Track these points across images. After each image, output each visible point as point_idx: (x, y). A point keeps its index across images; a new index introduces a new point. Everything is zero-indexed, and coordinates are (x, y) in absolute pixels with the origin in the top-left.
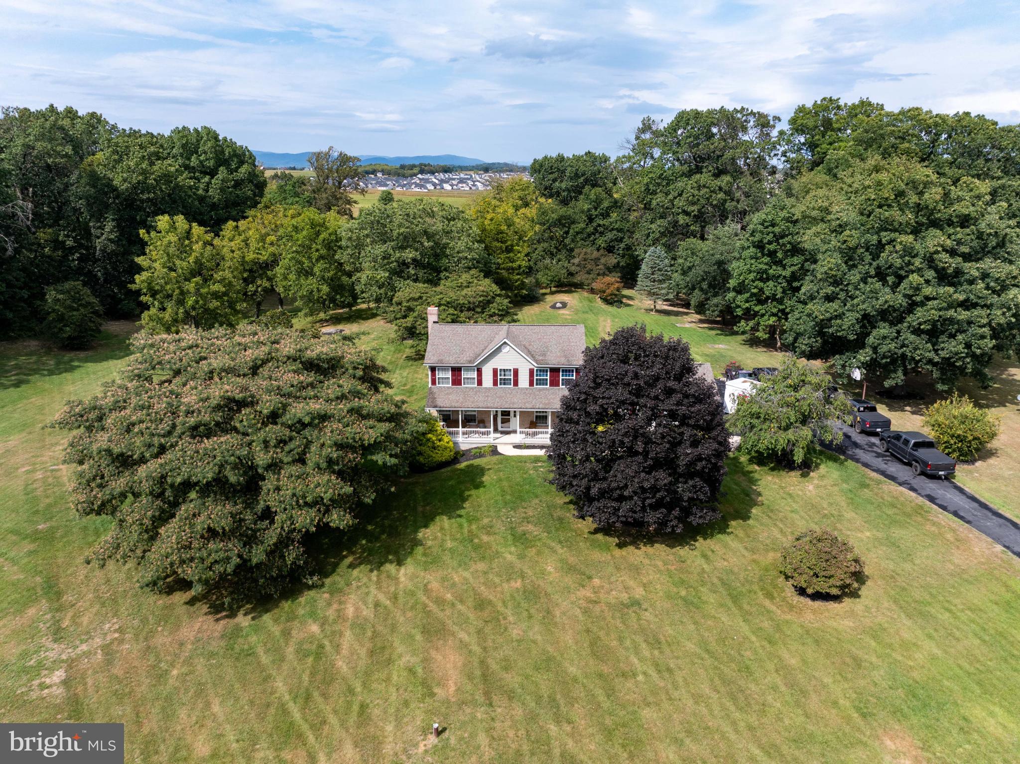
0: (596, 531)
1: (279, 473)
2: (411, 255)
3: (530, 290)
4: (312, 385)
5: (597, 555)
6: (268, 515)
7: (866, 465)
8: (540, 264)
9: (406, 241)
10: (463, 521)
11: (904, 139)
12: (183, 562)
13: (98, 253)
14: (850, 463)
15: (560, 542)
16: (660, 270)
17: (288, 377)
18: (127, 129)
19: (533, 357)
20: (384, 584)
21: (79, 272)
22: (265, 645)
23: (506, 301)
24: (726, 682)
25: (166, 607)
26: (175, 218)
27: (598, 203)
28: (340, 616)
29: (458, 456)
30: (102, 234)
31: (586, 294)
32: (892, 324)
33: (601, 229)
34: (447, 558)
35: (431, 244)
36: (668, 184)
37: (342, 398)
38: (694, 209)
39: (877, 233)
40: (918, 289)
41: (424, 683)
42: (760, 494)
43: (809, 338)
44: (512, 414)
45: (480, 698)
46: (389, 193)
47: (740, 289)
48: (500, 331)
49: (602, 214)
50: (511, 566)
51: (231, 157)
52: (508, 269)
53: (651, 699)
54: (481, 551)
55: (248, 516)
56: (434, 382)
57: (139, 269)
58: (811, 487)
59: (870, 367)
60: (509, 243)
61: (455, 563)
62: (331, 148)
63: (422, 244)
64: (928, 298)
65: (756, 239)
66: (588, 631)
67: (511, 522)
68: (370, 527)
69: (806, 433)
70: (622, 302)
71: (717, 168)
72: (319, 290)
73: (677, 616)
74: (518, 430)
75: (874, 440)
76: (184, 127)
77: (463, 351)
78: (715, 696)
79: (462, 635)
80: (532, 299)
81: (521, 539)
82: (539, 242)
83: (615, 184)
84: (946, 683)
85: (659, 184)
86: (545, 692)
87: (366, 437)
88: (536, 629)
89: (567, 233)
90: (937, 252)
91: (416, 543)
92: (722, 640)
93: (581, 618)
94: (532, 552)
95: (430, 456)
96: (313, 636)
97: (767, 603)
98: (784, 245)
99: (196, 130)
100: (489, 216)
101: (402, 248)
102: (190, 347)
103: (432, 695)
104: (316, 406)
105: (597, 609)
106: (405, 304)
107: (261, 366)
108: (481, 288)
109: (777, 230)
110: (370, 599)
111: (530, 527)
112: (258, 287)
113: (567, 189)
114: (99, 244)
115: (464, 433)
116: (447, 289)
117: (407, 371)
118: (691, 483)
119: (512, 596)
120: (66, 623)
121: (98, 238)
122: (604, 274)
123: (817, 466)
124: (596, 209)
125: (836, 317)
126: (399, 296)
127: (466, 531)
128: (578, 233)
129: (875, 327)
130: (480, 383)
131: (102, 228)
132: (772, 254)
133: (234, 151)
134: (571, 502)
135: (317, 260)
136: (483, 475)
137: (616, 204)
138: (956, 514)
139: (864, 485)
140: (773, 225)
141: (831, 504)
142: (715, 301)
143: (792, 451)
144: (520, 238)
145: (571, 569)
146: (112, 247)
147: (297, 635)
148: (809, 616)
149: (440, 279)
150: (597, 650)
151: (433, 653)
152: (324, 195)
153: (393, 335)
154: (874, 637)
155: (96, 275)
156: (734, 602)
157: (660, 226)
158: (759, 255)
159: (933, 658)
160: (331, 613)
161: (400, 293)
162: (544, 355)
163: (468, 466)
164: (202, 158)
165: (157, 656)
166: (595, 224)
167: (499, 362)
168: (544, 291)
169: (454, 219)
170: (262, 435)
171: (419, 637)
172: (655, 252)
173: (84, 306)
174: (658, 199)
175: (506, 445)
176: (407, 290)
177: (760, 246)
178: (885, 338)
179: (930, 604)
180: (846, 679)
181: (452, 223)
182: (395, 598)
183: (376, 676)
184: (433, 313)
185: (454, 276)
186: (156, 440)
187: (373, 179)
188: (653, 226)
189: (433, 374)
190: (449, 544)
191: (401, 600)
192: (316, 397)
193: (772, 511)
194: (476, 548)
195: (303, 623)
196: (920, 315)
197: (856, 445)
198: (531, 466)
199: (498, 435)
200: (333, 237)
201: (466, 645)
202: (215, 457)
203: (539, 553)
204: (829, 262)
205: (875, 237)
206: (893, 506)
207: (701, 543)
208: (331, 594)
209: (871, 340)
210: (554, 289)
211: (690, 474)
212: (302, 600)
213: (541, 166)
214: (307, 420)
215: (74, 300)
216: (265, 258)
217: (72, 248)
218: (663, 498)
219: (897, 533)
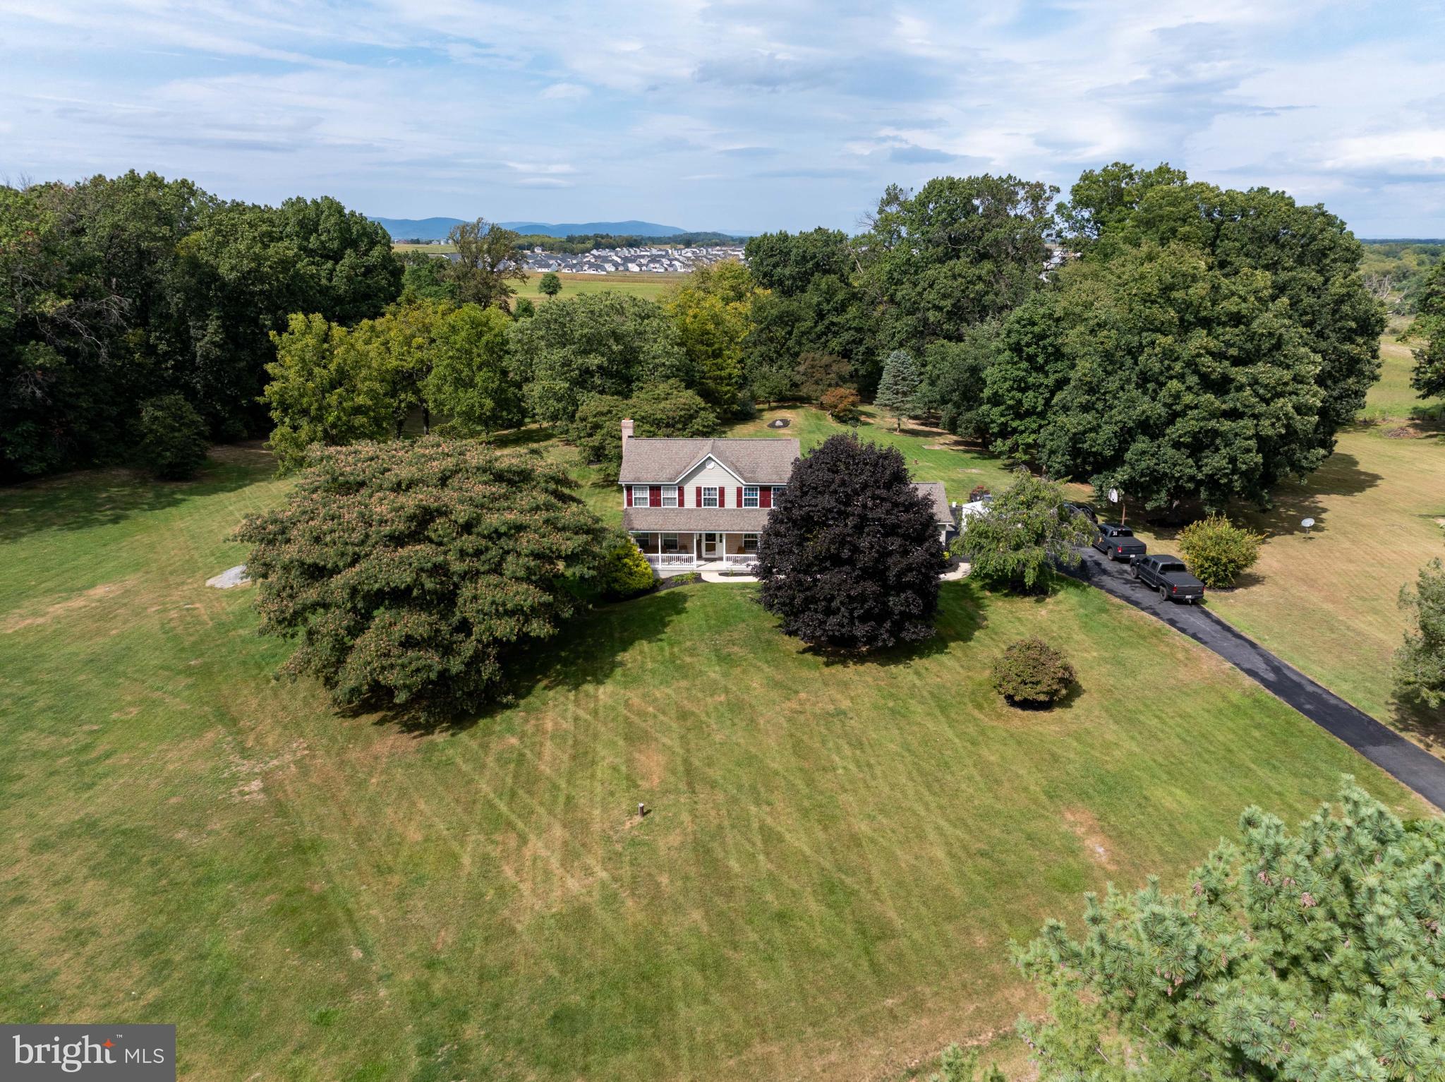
0: (805, 651)
1: (476, 583)
2: (596, 362)
3: (744, 404)
4: (506, 497)
5: (806, 673)
6: (465, 627)
7: (1110, 591)
8: (756, 373)
9: (591, 344)
10: (665, 644)
11: (1184, 221)
12: (383, 668)
13: (198, 359)
14: (1093, 590)
15: (767, 662)
16: (904, 379)
17: (479, 489)
18: (229, 201)
19: (741, 474)
20: (583, 702)
21: (172, 385)
22: (464, 756)
23: (712, 416)
24: (922, 773)
25: (352, 728)
26: (311, 316)
27: (830, 293)
28: (540, 730)
29: (657, 584)
30: (204, 336)
31: (814, 410)
32: (1153, 437)
33: (834, 329)
34: (648, 677)
35: (621, 347)
36: (916, 273)
37: (537, 508)
38: (947, 304)
39: (1139, 334)
40: (1177, 397)
41: (628, 778)
42: (985, 619)
43: (1063, 455)
44: (718, 538)
45: (683, 786)
46: (554, 277)
47: (996, 400)
48: (705, 446)
49: (836, 309)
50: (715, 682)
51: (359, 236)
52: (715, 379)
53: (848, 787)
54: (683, 671)
55: (444, 627)
56: (630, 503)
57: (267, 379)
58: (1044, 612)
59: (1128, 487)
60: (716, 346)
61: (657, 682)
62: (480, 220)
63: (609, 347)
64: (1188, 407)
65: (1012, 341)
66: (791, 735)
67: (715, 645)
68: (563, 654)
69: (1038, 553)
70: (858, 420)
71: (978, 251)
72: (482, 406)
73: (883, 724)
74: (725, 556)
75: (1127, 567)
76: (298, 198)
77: (662, 469)
78: (910, 784)
79: (665, 740)
80: (745, 416)
81: (724, 659)
82: (755, 344)
83: (853, 269)
84: (1136, 772)
85: (905, 273)
86: (746, 781)
87: (563, 547)
88: (740, 734)
89: (790, 333)
90: (1199, 355)
91: (614, 665)
92: (925, 742)
93: (785, 725)
94: (737, 671)
95: (626, 583)
96: (512, 746)
97: (976, 713)
98: (1045, 347)
99: (314, 202)
100: (691, 312)
101: (585, 353)
102: (371, 459)
103: (637, 786)
104: (510, 517)
105: (802, 718)
106: (590, 420)
107: (449, 477)
108: (683, 400)
109: (1036, 329)
110: (569, 715)
111: (736, 649)
112: (401, 402)
113: (792, 277)
114: (199, 348)
115: (663, 561)
116: (641, 400)
117: (594, 499)
118: (903, 596)
119: (716, 708)
120: (250, 744)
121: (199, 340)
122: (837, 385)
123: (1055, 592)
124: (828, 302)
125: (1091, 430)
126: (583, 410)
127: (667, 654)
128: (803, 333)
129: (1134, 441)
130: (681, 503)
131: (204, 328)
132: (1031, 359)
133: (364, 229)
134: (780, 626)
135: (480, 368)
136: (685, 601)
137: (855, 297)
138: (1194, 636)
139: (1103, 610)
140: (1034, 324)
141: (1061, 628)
142: (968, 415)
143: (1023, 572)
144: (732, 340)
145: (777, 685)
146: (216, 352)
147: (495, 746)
148: (1017, 722)
149: (631, 391)
150: (799, 749)
151: (637, 755)
152: (473, 283)
153: (577, 458)
154: (1077, 740)
155: (194, 388)
156: (942, 712)
157: (907, 325)
158: (1016, 359)
159: (1131, 754)
160: (529, 728)
161: (584, 407)
162: (753, 472)
163: (668, 594)
164: (323, 238)
165: (353, 767)
166: (826, 322)
167: (703, 480)
168: (761, 406)
169: (648, 317)
170: (458, 543)
171: (621, 743)
172: (898, 357)
173: (188, 426)
174: (904, 291)
175: (711, 573)
176: (591, 403)
177: (1017, 348)
178: (1143, 453)
179: (1141, 712)
180: (1040, 771)
181: (646, 321)
182: (595, 713)
183: (580, 774)
184: (627, 426)
185: (648, 386)
186: (350, 549)
187: (531, 257)
188: (897, 324)
189: (629, 494)
190: (650, 665)
191: (601, 714)
192: (510, 509)
193: (996, 634)
194: (679, 668)
195: (501, 737)
196: (1179, 428)
197: (1105, 572)
198: (738, 592)
199: (702, 562)
200: (499, 339)
201: (669, 748)
202: (410, 564)
203: (744, 672)
204: (1084, 367)
205: (1136, 338)
206: (1129, 629)
207: (917, 662)
208: (527, 712)
209: (1128, 456)
210: (774, 404)
211: (900, 587)
212: (498, 718)
213: (759, 247)
214: (503, 529)
215: (175, 417)
216: (411, 365)
217: (166, 353)
218: (871, 609)
219: (1127, 653)
